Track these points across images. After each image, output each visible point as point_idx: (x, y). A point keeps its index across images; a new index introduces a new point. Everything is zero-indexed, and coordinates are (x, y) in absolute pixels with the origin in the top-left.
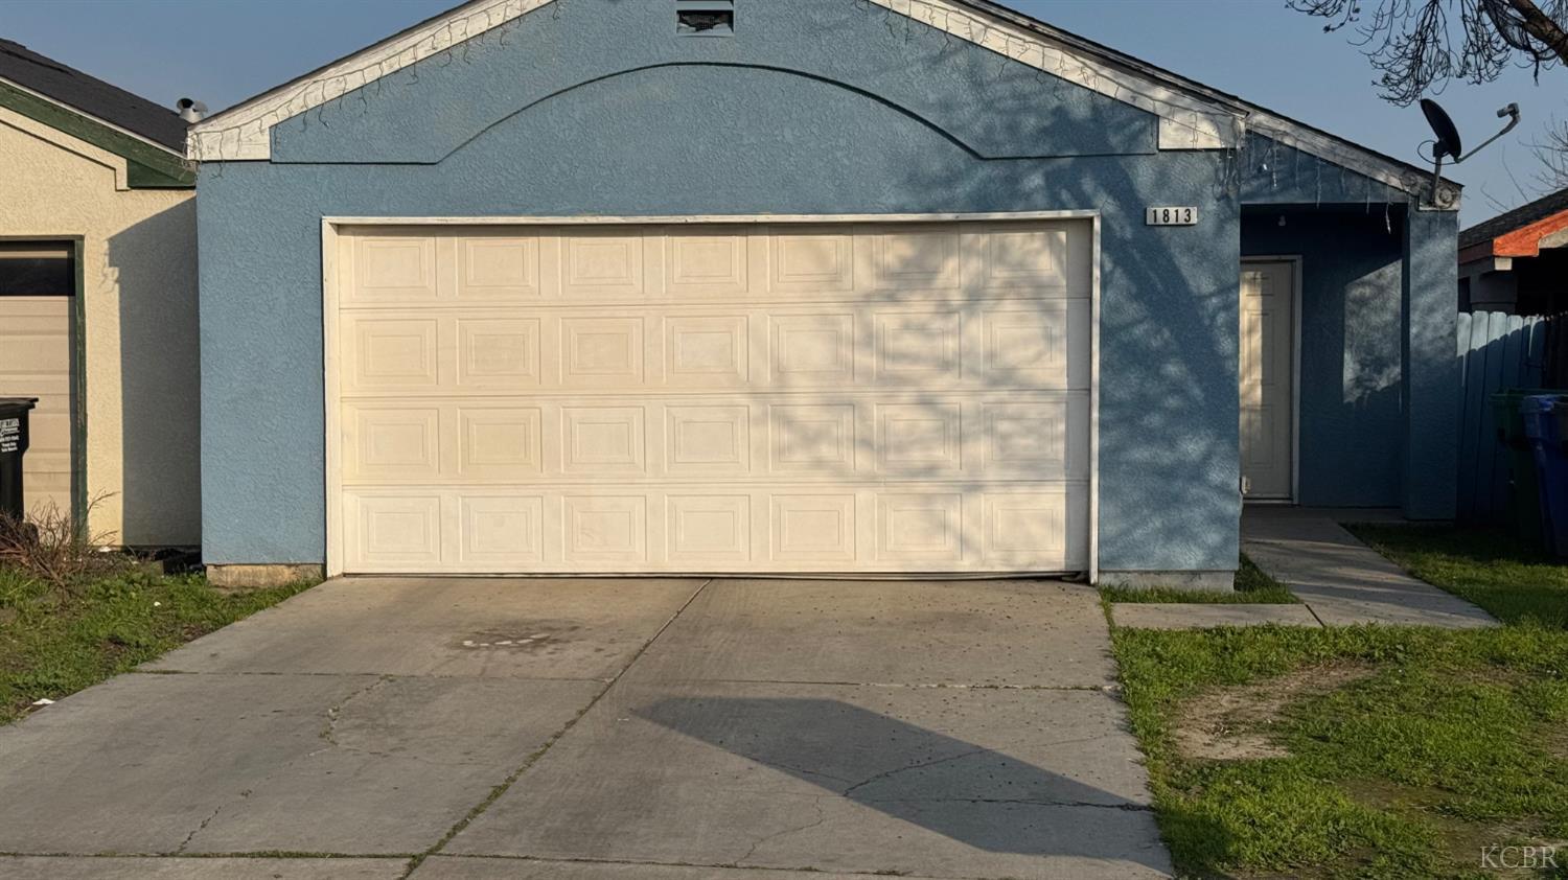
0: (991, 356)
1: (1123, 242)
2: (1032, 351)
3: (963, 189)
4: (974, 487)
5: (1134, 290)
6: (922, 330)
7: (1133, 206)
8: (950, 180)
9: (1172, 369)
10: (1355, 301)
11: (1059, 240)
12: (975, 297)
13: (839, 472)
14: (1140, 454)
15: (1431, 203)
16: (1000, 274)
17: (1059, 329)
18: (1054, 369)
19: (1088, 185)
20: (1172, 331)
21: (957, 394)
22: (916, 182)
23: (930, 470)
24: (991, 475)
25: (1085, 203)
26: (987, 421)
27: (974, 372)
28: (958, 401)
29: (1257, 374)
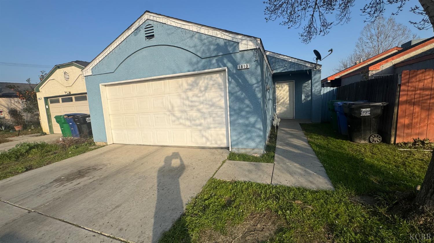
5: (236, 85)
11: (222, 75)
12: (206, 88)
13: (184, 125)
15: (316, 69)
17: (223, 94)
18: (222, 103)
20: (245, 94)
24: (212, 126)
27: (206, 104)
29: (288, 99)
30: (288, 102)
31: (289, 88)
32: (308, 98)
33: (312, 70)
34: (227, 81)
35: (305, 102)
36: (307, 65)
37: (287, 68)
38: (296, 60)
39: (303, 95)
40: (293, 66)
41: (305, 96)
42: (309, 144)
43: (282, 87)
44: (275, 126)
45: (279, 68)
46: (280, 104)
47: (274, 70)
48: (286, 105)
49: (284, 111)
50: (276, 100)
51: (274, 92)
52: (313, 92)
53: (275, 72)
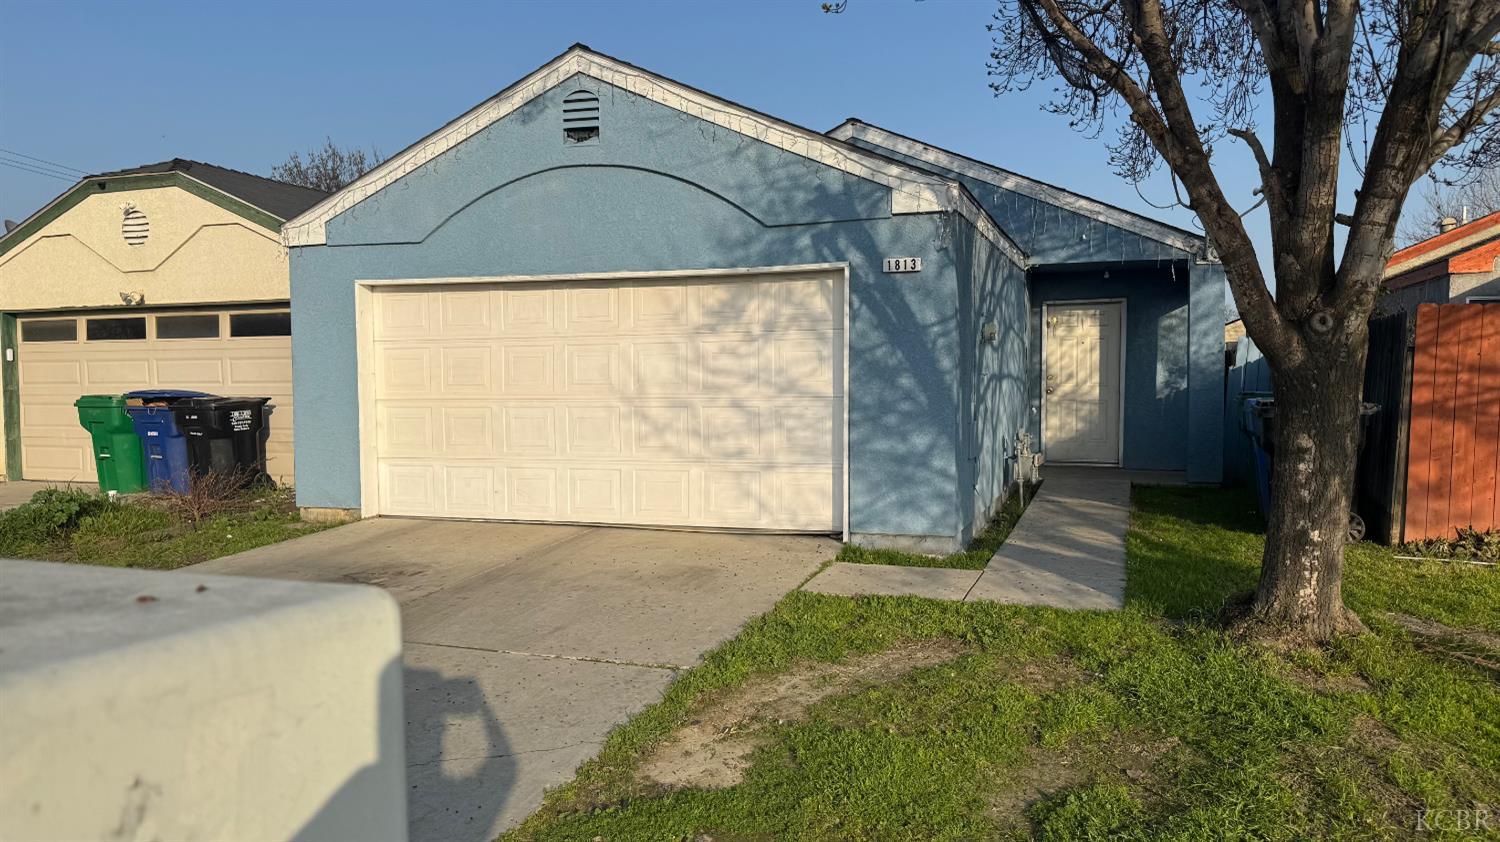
0: (780, 371)
1: (868, 286)
2: (807, 368)
3: (756, 248)
4: (770, 467)
5: (875, 322)
6: (733, 353)
7: (874, 256)
8: (746, 242)
9: (905, 381)
10: (1165, 329)
11: (828, 286)
12: (770, 328)
13: (679, 453)
14: (881, 445)
15: (1204, 258)
16: (787, 311)
17: (827, 352)
18: (823, 381)
19: (842, 243)
20: (903, 353)
21: (757, 398)
22: (723, 244)
23: (740, 454)
24: (781, 458)
25: (840, 257)
26: (778, 417)
27: (768, 383)
28: (759, 404)
29: (1096, 379)
30: (1097, 391)
31: (1101, 331)
32: (1180, 379)
33: (1191, 264)
34: (847, 309)
35: (1168, 395)
36: (1169, 242)
37: (1089, 247)
38: (1127, 218)
39: (1159, 367)
40: (1115, 241)
41: (1171, 372)
43: (1070, 328)
44: (1021, 482)
45: (1055, 249)
46: (1059, 403)
47: (1035, 253)
48: (1087, 407)
49: (1077, 431)
50: (1044, 383)
51: (1036, 347)
52: (1191, 353)
53: (1035, 261)
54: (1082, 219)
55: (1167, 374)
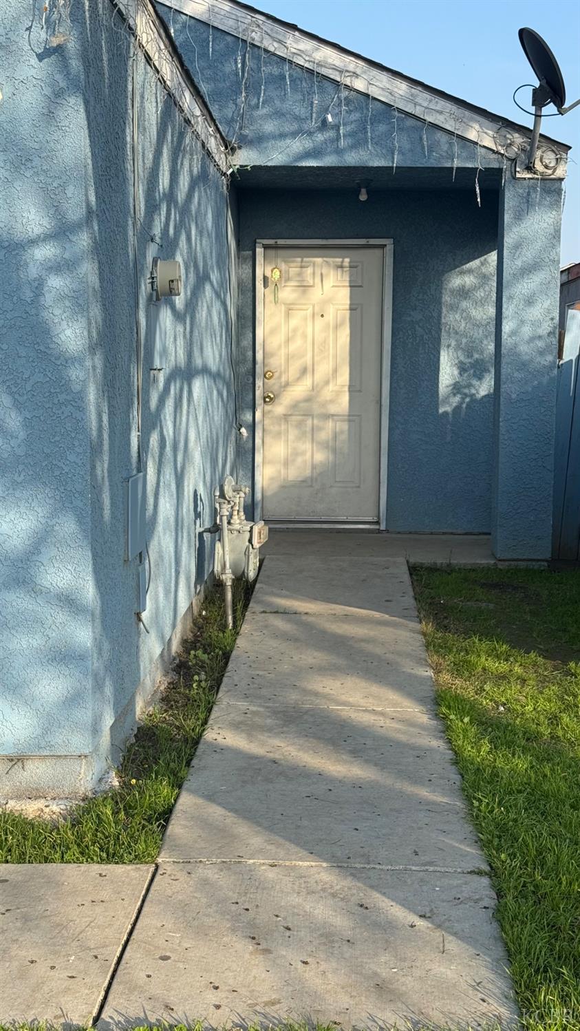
10: (453, 293)
15: (529, 168)
29: (344, 377)
30: (345, 399)
31: (352, 297)
32: (480, 378)
33: (506, 176)
35: (457, 409)
36: (472, 135)
37: (338, 138)
38: (402, 87)
40: (382, 128)
41: (462, 368)
42: (436, 716)
43: (304, 288)
44: (228, 578)
45: (282, 136)
46: (286, 417)
47: (245, 142)
48: (330, 424)
49: (314, 467)
50: (259, 383)
51: (247, 319)
52: (504, 336)
53: (246, 158)
54: (327, 84)
55: (456, 372)
